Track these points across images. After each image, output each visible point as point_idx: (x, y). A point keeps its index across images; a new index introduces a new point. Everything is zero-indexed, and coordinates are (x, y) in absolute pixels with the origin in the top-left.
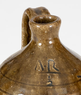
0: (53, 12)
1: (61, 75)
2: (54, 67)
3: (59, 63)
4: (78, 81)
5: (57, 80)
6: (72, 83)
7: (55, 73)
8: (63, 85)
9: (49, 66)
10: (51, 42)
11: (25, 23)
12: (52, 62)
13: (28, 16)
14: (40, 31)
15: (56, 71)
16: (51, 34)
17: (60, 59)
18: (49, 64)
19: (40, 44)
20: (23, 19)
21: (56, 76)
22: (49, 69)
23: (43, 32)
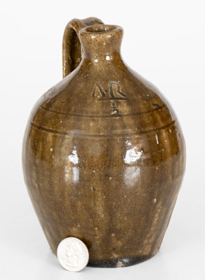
0: (107, 21)
1: (130, 102)
2: (119, 91)
3: (125, 87)
4: (153, 111)
5: (124, 108)
6: (146, 113)
7: (121, 99)
8: (134, 114)
9: (112, 91)
10: (108, 58)
11: (67, 43)
12: (115, 85)
13: (74, 28)
14: (96, 43)
15: (122, 97)
16: (111, 47)
17: (126, 81)
18: (111, 88)
19: (96, 61)
20: (64, 36)
21: (122, 104)
22: (112, 94)
23: (100, 44)
